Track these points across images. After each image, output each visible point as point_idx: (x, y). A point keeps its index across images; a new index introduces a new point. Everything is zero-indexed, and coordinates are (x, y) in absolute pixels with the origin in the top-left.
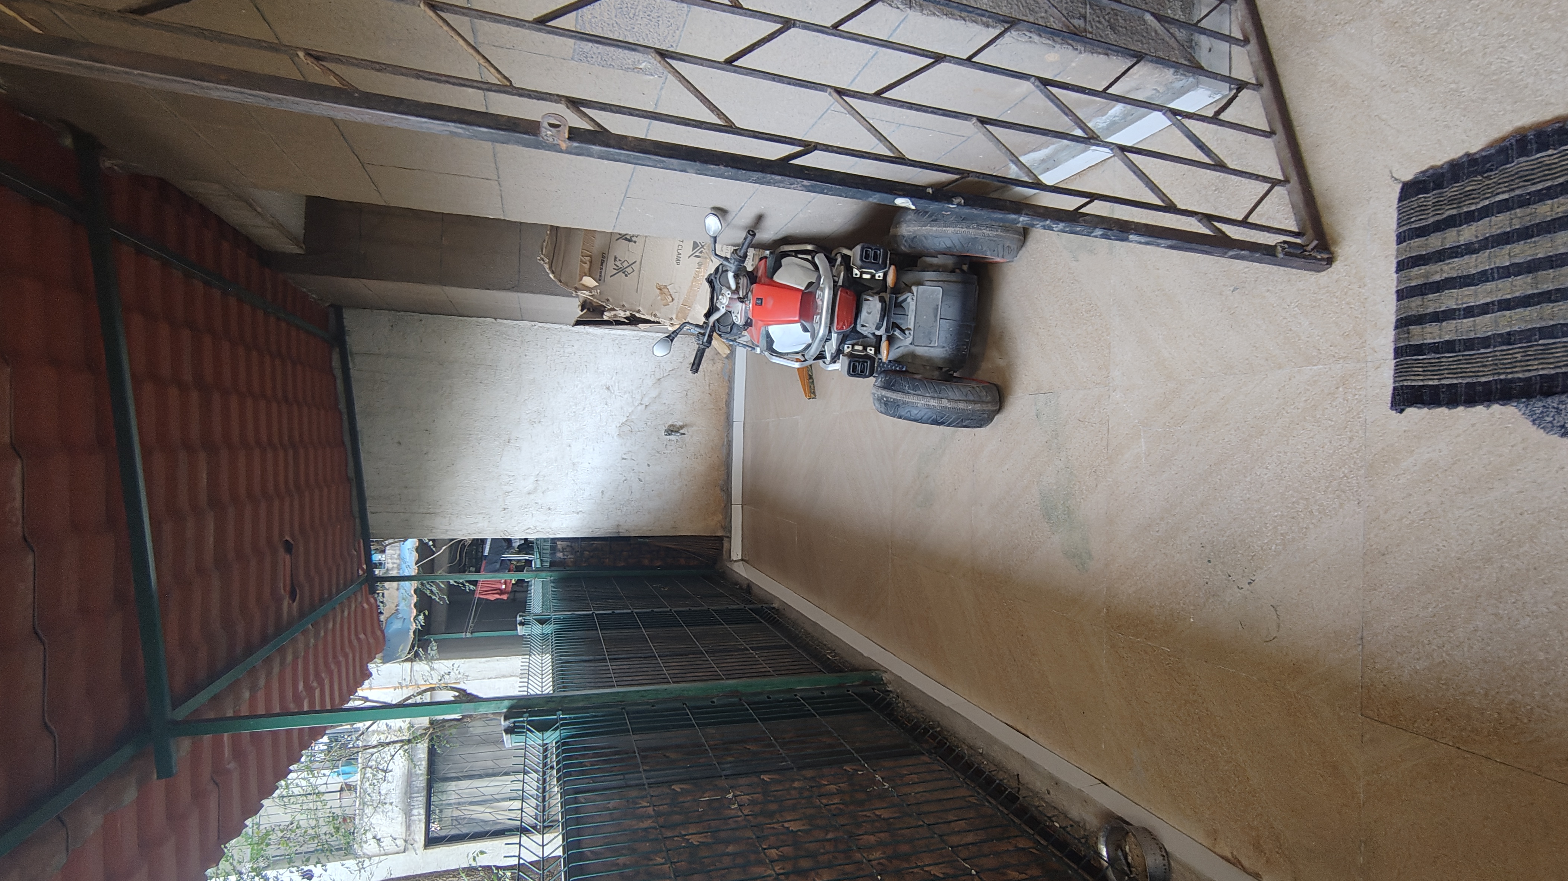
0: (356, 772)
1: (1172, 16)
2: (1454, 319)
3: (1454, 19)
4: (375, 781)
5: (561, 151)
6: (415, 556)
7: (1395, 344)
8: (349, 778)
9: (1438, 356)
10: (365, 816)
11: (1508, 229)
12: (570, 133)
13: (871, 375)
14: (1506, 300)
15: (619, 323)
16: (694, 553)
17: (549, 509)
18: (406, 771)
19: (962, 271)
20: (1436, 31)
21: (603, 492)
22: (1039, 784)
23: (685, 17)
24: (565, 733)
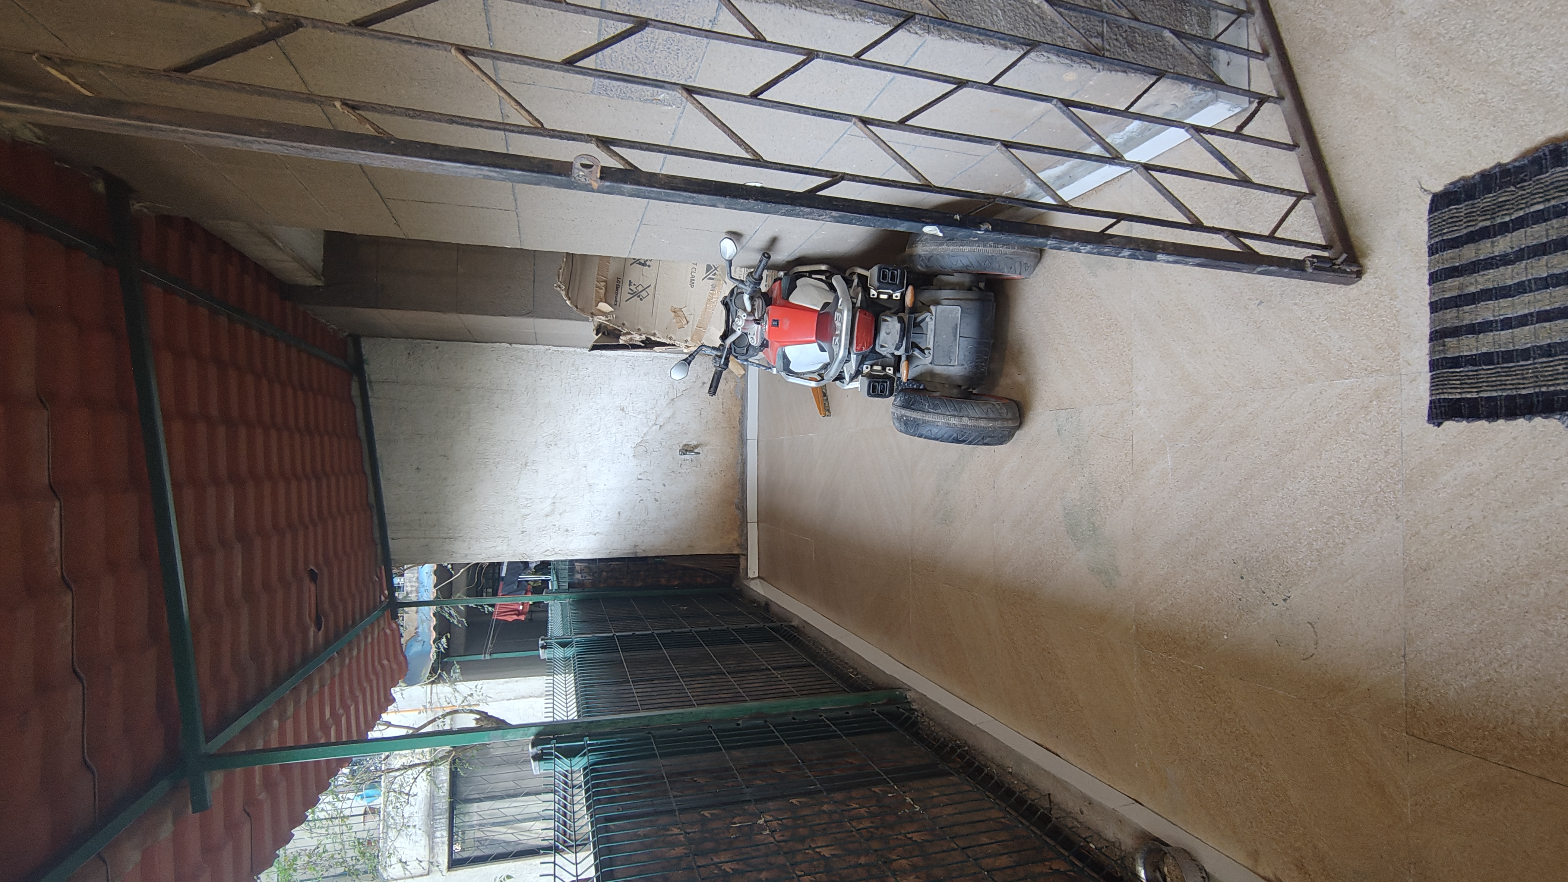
0: (379, 795)
1: (1188, 32)
2: (1492, 331)
3: (1480, 30)
4: (398, 804)
5: (593, 191)
6: (433, 579)
7: (1430, 357)
8: (372, 802)
9: (1476, 368)
10: (389, 840)
11: (1545, 240)
12: (601, 172)
13: (891, 394)
14: (1546, 311)
15: (634, 347)
16: (711, 572)
17: (567, 531)
18: (429, 794)
19: (980, 289)
20: (1460, 42)
21: (619, 513)
22: (1071, 804)
23: (704, 49)
24: (593, 758)
